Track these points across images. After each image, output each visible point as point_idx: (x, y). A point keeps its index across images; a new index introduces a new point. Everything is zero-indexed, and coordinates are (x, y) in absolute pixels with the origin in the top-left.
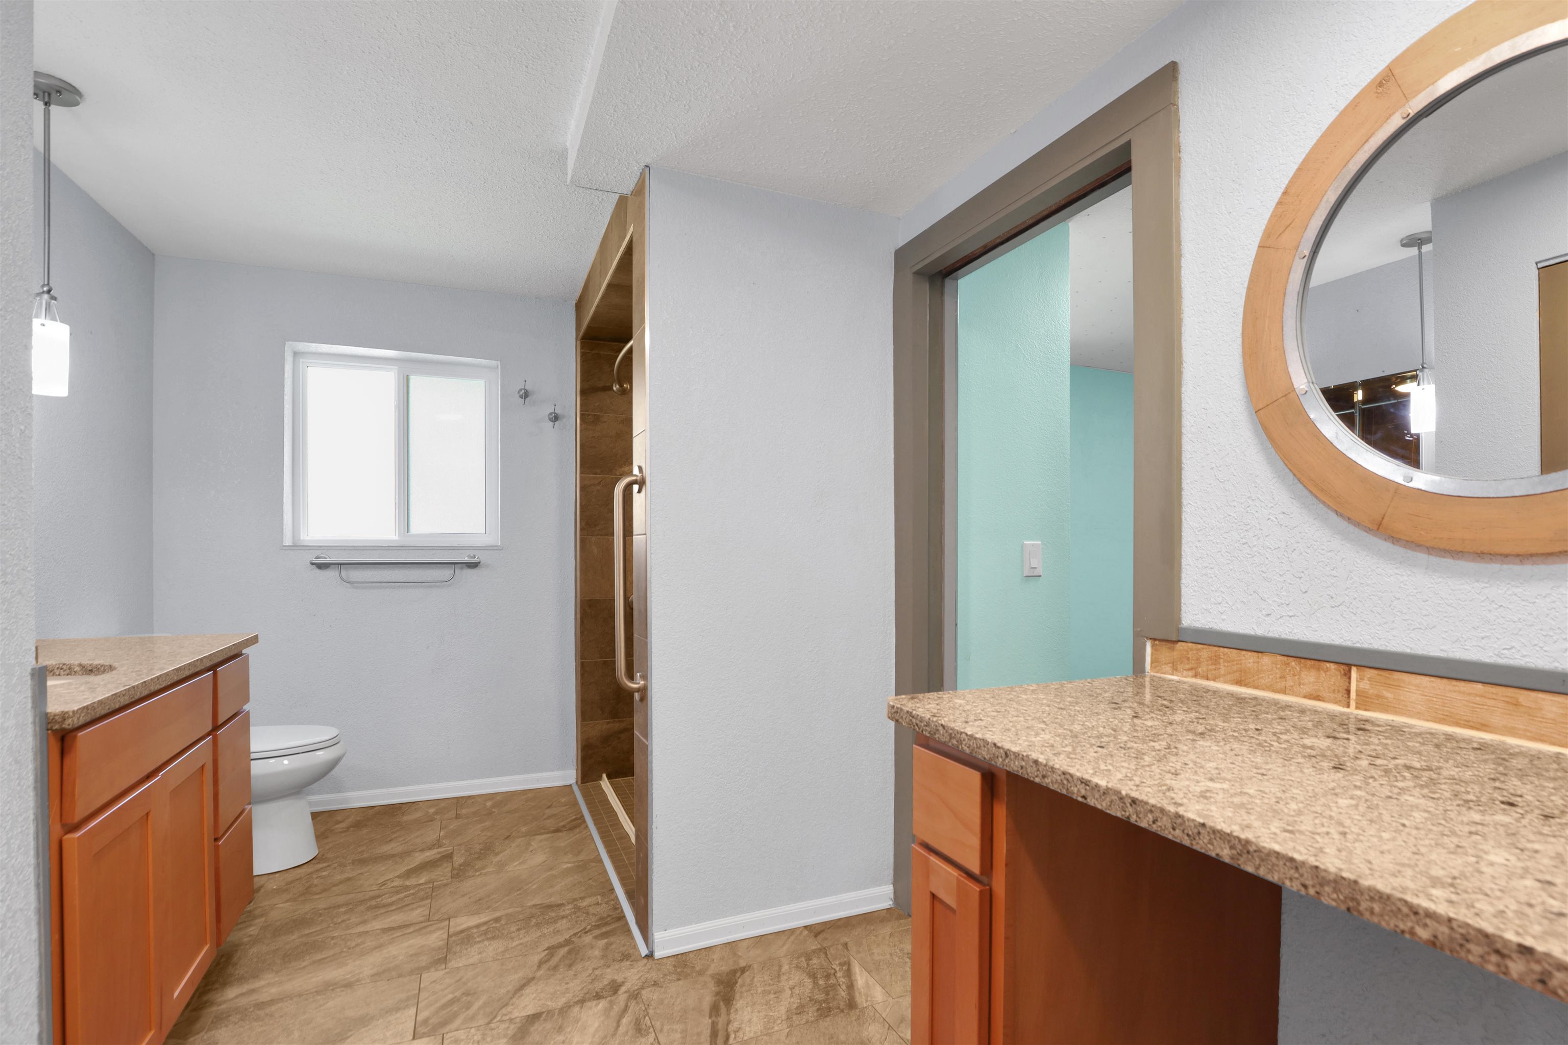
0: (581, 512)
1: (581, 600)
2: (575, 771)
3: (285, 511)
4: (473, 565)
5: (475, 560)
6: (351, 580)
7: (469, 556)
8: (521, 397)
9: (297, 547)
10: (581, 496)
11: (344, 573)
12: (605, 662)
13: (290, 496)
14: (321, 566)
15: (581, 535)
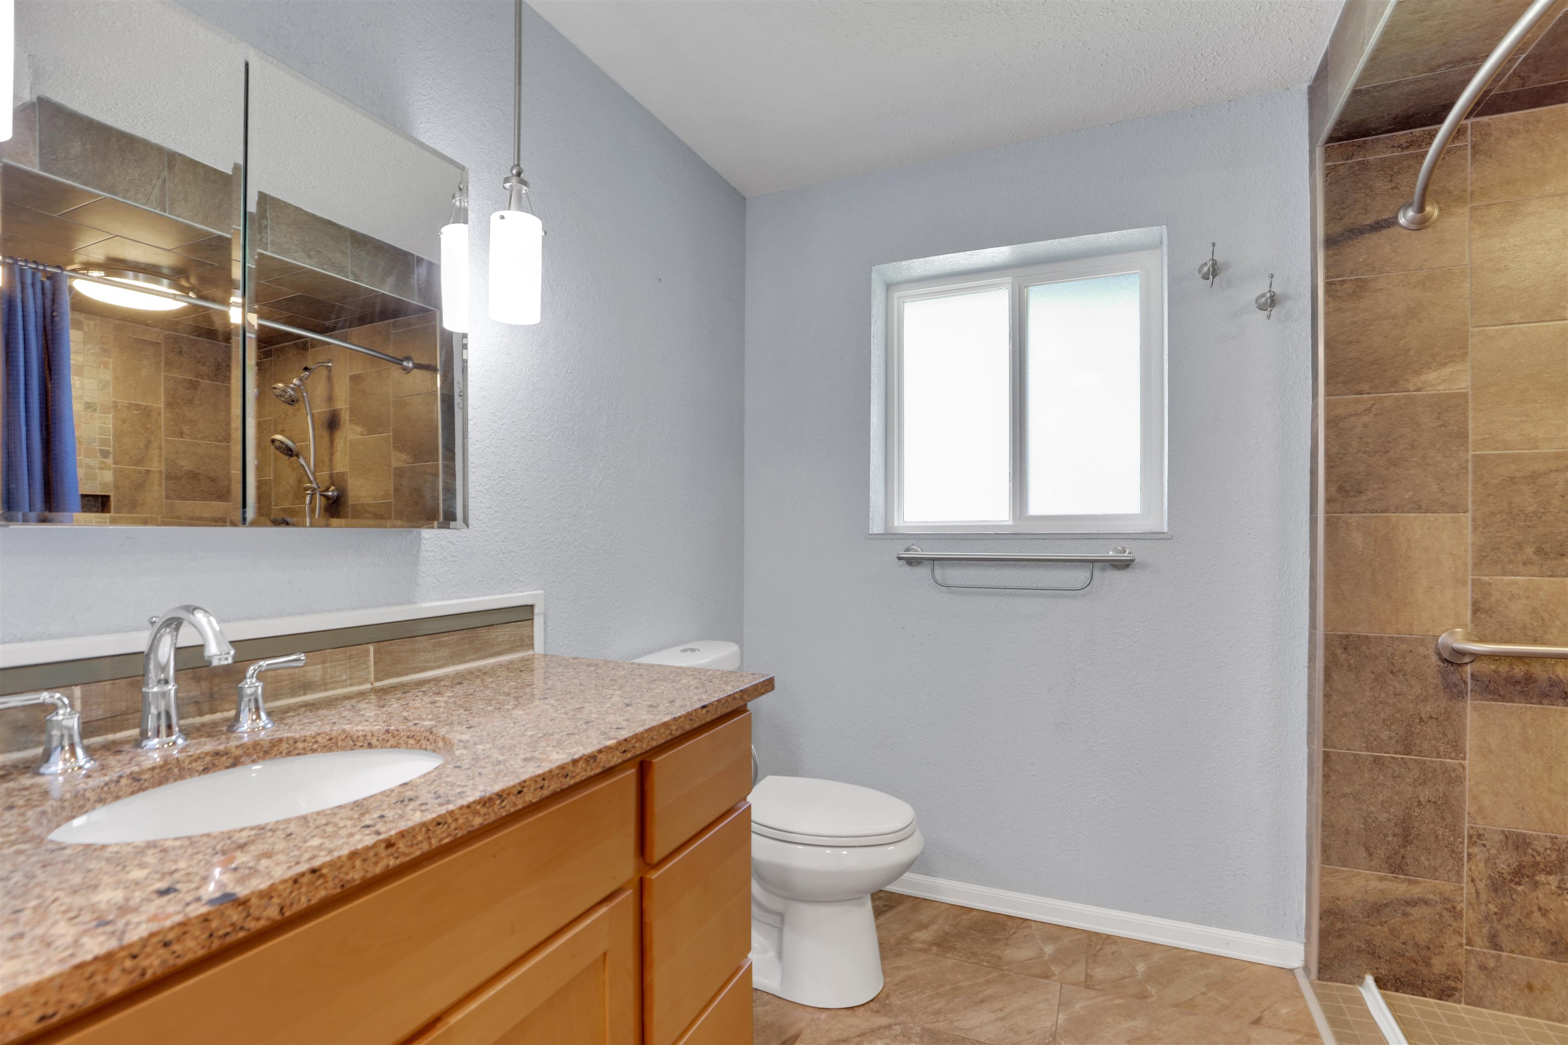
0: (1329, 468)
1: (1327, 636)
2: (1302, 947)
3: (872, 488)
4: (1123, 565)
5: (1126, 556)
6: (949, 582)
7: (1115, 550)
8: (1205, 277)
9: (890, 535)
10: (1327, 437)
11: (938, 572)
12: (1376, 760)
13: (882, 470)
14: (912, 562)
15: (1327, 512)
